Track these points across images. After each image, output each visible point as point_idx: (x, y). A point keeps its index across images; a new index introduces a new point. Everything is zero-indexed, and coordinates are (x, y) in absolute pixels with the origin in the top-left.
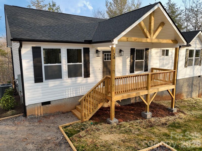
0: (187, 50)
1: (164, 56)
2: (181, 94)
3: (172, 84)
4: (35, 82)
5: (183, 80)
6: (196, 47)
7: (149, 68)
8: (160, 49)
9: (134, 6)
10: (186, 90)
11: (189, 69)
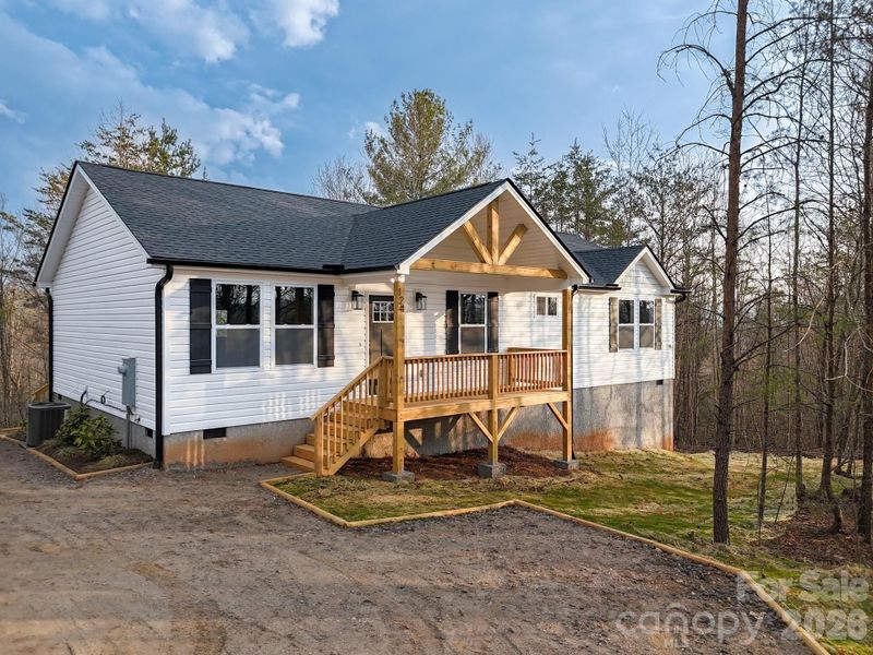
0: (611, 300)
1: (544, 314)
2: (604, 434)
3: (561, 388)
4: (191, 373)
5: (608, 390)
6: (638, 294)
7: (502, 348)
8: (528, 293)
9: (466, 156)
10: (621, 423)
11: (623, 358)
